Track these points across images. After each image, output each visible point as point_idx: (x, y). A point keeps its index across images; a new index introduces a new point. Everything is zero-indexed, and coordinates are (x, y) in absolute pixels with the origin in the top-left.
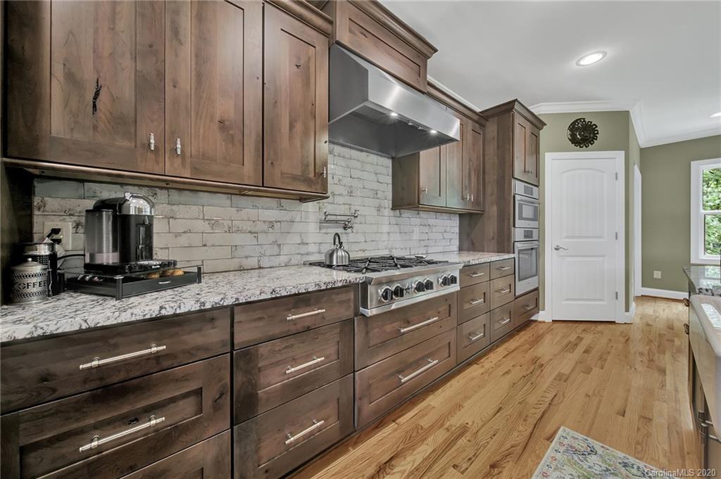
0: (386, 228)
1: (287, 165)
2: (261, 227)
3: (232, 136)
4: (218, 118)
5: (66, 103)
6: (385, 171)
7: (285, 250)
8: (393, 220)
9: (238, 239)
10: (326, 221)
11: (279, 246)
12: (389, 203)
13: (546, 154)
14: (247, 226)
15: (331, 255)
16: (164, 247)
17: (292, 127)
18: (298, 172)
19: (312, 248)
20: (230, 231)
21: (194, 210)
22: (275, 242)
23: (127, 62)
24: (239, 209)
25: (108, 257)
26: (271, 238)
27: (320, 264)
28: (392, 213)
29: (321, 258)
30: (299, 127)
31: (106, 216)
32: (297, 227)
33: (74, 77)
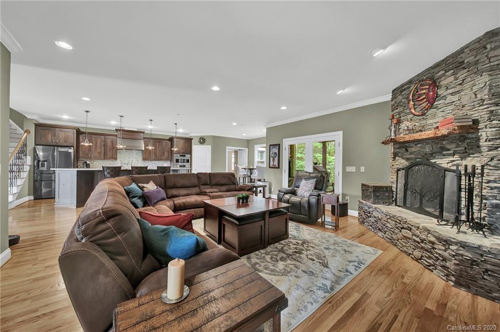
3: (100, 154)
4: (98, 152)
6: (140, 154)
8: (143, 162)
13: (194, 146)
17: (110, 151)
18: (111, 157)
33: (82, 151)
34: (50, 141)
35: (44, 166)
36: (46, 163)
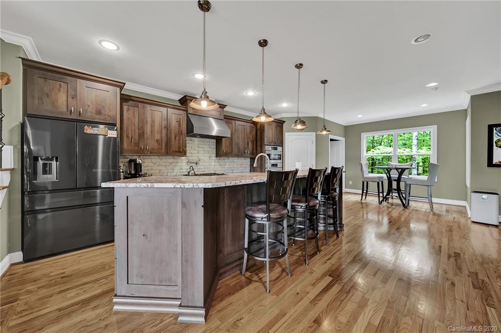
0: (213, 164)
1: (174, 148)
2: (167, 164)
3: (159, 143)
4: (156, 139)
5: (127, 141)
6: (212, 144)
7: (175, 171)
8: (216, 161)
9: (160, 168)
10: (188, 162)
11: (173, 170)
12: (214, 155)
13: (286, 133)
14: (164, 164)
15: (189, 172)
16: (144, 170)
17: (175, 138)
18: (177, 150)
19: (184, 170)
20: (158, 166)
21: (149, 160)
22: (172, 169)
23: (137, 131)
24: (161, 159)
25: (133, 172)
26: (171, 167)
27: (186, 175)
28: (216, 158)
29: (186, 173)
30: (177, 138)
31: (133, 163)
32: (179, 164)
33: (127, 137)
34: (65, 109)
35: (50, 173)
36: (54, 163)
